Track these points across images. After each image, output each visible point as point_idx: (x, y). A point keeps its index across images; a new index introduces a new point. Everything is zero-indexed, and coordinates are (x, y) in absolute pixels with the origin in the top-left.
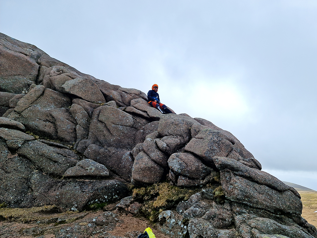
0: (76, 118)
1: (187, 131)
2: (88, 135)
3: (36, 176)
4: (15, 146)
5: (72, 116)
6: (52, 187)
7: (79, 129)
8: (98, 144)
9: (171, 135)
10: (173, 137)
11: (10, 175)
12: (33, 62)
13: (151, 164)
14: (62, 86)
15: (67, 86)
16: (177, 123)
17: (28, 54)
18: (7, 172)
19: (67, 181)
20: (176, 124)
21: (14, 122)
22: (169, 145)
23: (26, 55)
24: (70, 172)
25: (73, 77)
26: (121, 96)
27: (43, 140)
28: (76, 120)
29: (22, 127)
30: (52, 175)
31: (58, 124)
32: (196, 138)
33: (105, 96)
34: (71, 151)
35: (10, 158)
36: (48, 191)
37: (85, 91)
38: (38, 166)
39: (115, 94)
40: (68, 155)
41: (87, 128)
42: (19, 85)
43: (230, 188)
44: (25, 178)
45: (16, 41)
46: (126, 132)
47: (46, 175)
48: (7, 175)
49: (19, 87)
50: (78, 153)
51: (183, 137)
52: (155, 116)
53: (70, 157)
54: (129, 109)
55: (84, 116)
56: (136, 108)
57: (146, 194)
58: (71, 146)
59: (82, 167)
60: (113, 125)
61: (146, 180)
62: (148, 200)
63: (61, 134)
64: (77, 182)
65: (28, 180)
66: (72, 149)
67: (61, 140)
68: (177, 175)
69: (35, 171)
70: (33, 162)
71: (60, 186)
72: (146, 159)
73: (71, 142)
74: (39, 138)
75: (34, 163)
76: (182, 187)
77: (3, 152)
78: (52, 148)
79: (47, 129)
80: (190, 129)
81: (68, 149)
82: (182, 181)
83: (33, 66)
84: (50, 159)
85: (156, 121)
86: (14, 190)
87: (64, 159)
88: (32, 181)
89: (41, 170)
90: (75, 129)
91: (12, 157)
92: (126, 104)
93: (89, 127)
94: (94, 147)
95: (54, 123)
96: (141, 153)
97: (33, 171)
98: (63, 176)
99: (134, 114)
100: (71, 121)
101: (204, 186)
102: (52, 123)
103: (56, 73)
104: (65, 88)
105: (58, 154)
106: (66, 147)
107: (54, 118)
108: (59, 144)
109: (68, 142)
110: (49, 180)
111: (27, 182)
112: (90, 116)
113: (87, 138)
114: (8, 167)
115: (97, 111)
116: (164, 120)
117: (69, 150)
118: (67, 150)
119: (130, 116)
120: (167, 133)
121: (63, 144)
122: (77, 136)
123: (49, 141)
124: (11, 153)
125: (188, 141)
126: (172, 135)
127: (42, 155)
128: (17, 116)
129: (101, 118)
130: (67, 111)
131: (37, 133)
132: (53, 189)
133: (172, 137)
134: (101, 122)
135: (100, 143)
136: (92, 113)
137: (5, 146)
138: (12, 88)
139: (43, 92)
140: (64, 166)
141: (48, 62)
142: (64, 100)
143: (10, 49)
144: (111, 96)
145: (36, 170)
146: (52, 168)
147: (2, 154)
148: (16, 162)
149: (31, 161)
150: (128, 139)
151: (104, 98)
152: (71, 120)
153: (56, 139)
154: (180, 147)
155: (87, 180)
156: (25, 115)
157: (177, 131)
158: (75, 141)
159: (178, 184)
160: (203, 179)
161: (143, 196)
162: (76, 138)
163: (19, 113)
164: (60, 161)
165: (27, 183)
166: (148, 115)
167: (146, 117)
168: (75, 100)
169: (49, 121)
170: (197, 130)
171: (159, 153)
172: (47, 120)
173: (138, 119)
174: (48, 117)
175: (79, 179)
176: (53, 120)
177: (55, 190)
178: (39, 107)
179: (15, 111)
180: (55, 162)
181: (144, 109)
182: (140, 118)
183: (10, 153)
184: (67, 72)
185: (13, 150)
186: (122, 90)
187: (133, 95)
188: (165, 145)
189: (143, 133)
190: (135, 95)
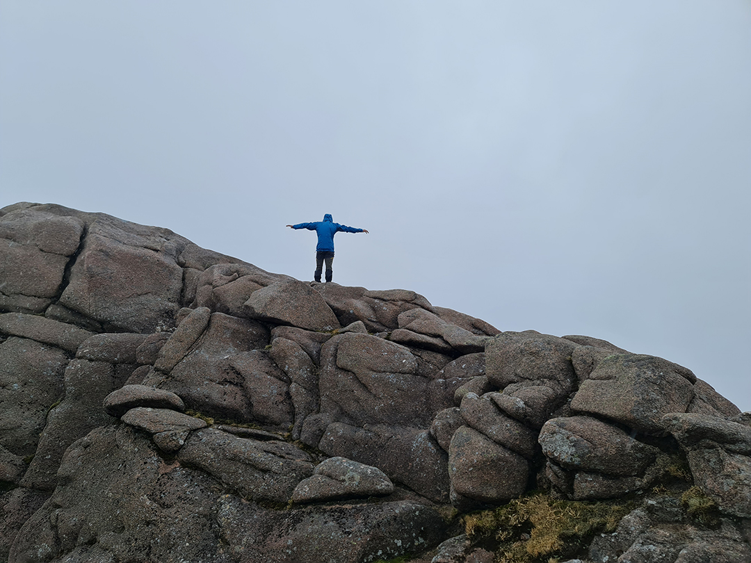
0: (286, 369)
1: (563, 366)
2: (319, 404)
3: (228, 507)
4: (172, 445)
5: (277, 365)
6: (270, 529)
7: (297, 391)
8: (347, 420)
9: (523, 379)
10: (533, 384)
11: (173, 510)
12: (169, 261)
13: (495, 452)
14: (247, 303)
15: (259, 301)
16: (534, 350)
17: (159, 248)
18: (164, 506)
19: (303, 512)
20: (532, 353)
21: (162, 393)
22: (530, 403)
23: (157, 251)
24: (304, 490)
25: (264, 281)
26: (374, 309)
27: (225, 427)
28: (286, 373)
29: (179, 402)
30: (265, 501)
31: (251, 385)
32: (595, 379)
33: (338, 313)
34: (289, 445)
35: (166, 474)
36: (263, 541)
37: (296, 307)
38: (228, 484)
39: (359, 305)
40: (287, 454)
41: (314, 389)
42: (150, 316)
43: (728, 485)
44: (205, 516)
45: (132, 226)
46: (405, 387)
47: (248, 502)
48: (165, 512)
49: (151, 318)
50: (306, 447)
51: (558, 381)
52: (465, 344)
53: (291, 457)
54: (397, 333)
55: (302, 362)
56: (414, 331)
57: (501, 526)
58: (286, 434)
59: (329, 476)
60: (374, 375)
61: (492, 493)
62: (507, 540)
63: (260, 409)
64: (325, 511)
65: (212, 517)
66: (289, 439)
67: (262, 421)
68: (570, 470)
69: (223, 496)
70: (215, 476)
71: (289, 525)
72: (479, 441)
73: (283, 425)
74: (215, 423)
75: (218, 479)
76: (591, 499)
77: (149, 460)
78: (249, 442)
79: (228, 401)
80: (571, 361)
81: (280, 440)
82: (585, 485)
83: (171, 272)
84: (253, 466)
85: (468, 355)
86: (187, 544)
87: (281, 463)
88: (223, 521)
89: (235, 492)
90: (288, 393)
91: (169, 469)
92: (387, 324)
93: (318, 384)
94: (341, 428)
95: (241, 386)
96: (463, 431)
97: (219, 497)
98: (290, 501)
99: (413, 345)
100: (277, 377)
101: (648, 491)
102: (236, 385)
103: (225, 279)
104: (255, 306)
105: (267, 452)
106: (276, 436)
107: (239, 374)
108: (259, 432)
109: (277, 425)
110: (259, 515)
111: (211, 524)
112: (315, 362)
113: (318, 412)
114: (164, 494)
115: (329, 348)
116: (497, 347)
117: (285, 443)
118: (280, 443)
119: (406, 350)
120: (512, 377)
121: (268, 431)
122: (294, 408)
123: (235, 426)
124: (165, 461)
125: (575, 388)
126: (529, 379)
127: (235, 459)
128: (163, 378)
129: (342, 361)
130: (265, 355)
131: (208, 412)
132: (276, 533)
133: (531, 383)
134: (344, 370)
135: (351, 418)
136: (319, 352)
137: (149, 447)
138: (136, 323)
139: (209, 321)
140: (286, 479)
141: (198, 259)
142: (252, 334)
143: (124, 244)
144: (351, 311)
145: (226, 493)
146: (262, 485)
147: (148, 466)
148: (179, 481)
149: (209, 474)
150: (413, 402)
151: (335, 319)
152: (275, 373)
153: (251, 421)
154: (557, 405)
155: (348, 506)
156: (180, 375)
157: (538, 368)
158: (293, 422)
159: (577, 494)
160: (641, 475)
161: (495, 531)
162: (292, 413)
163: (166, 373)
164: (275, 468)
165: (211, 527)
166: (446, 342)
167: (443, 348)
168: (277, 331)
169: (231, 383)
170: (589, 360)
171: (508, 423)
172: (227, 381)
173: (426, 355)
174: (228, 373)
175: (328, 505)
176: (236, 378)
177: (280, 535)
178: (203, 354)
179: (157, 370)
180: (265, 471)
181: (433, 332)
182: (429, 352)
183: (163, 462)
184: (248, 274)
185: (168, 454)
186: (372, 295)
187: (400, 303)
188: (521, 404)
189: (446, 385)
190: (403, 302)
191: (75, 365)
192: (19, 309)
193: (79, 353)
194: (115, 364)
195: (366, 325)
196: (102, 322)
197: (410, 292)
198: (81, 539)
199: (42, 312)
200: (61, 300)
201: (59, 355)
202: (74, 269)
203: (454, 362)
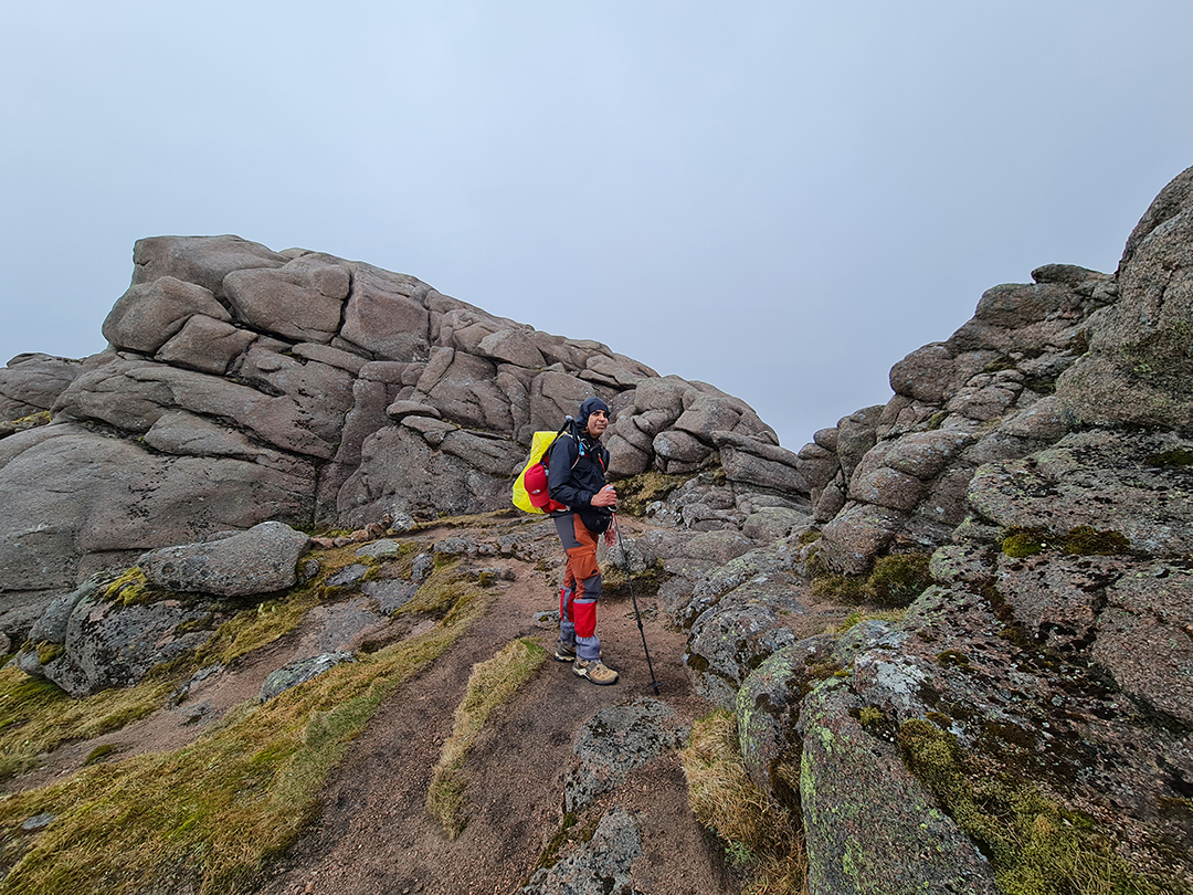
0: (508, 395)
2: (529, 419)
3: (474, 476)
4: (436, 440)
5: (501, 391)
6: (500, 488)
7: (516, 411)
9: (654, 408)
11: (441, 477)
12: (417, 305)
14: (479, 346)
15: (489, 345)
17: (408, 294)
18: (435, 474)
21: (425, 407)
23: (408, 296)
24: (520, 468)
25: (491, 328)
27: (469, 430)
28: (508, 397)
29: (438, 414)
30: (495, 474)
31: (485, 404)
33: (545, 355)
34: (511, 443)
35: (434, 457)
37: (515, 351)
38: (473, 464)
39: (557, 351)
40: (509, 448)
41: (527, 409)
42: (406, 348)
43: (732, 466)
44: (461, 481)
47: (486, 474)
48: (437, 478)
49: (408, 351)
50: (521, 445)
53: (511, 450)
54: (584, 374)
55: (519, 391)
58: (508, 436)
60: (566, 401)
61: (625, 471)
63: (490, 420)
65: (464, 483)
66: (510, 439)
67: (492, 428)
68: (666, 460)
69: (471, 471)
70: (464, 459)
72: (622, 443)
73: (506, 431)
74: (462, 428)
75: (467, 461)
76: (674, 474)
77: (422, 449)
78: (484, 440)
79: (470, 414)
81: (504, 440)
82: (673, 467)
83: (420, 314)
84: (488, 454)
87: (506, 453)
88: (472, 484)
89: (478, 469)
90: (509, 411)
91: (436, 454)
93: (529, 405)
95: (478, 405)
96: (615, 437)
97: (468, 471)
99: (593, 381)
100: (502, 400)
101: (702, 470)
102: (475, 404)
103: (462, 325)
104: (485, 349)
105: (496, 447)
106: (502, 437)
107: (476, 396)
108: (491, 434)
109: (502, 430)
112: (528, 390)
113: (530, 423)
114: (434, 468)
115: (537, 382)
116: (643, 388)
117: (507, 442)
118: (505, 442)
119: (590, 385)
121: (496, 434)
122: (514, 420)
123: (475, 430)
124: (433, 449)
127: (477, 450)
128: (424, 397)
129: (547, 391)
130: (493, 384)
131: (457, 420)
132: (503, 490)
134: (547, 397)
136: (530, 384)
137: (422, 441)
138: (397, 354)
139: (453, 358)
140: (509, 462)
141: (439, 304)
142: (484, 368)
143: (382, 290)
144: (554, 355)
145: (472, 469)
146: (493, 466)
147: (422, 452)
148: (442, 462)
149: (461, 458)
151: (543, 360)
152: (500, 397)
153: (485, 428)
154: (668, 425)
156: (436, 395)
158: (513, 429)
159: (668, 472)
160: (701, 462)
162: (512, 424)
163: (426, 393)
164: (502, 456)
168: (500, 367)
169: (471, 401)
171: (639, 434)
172: (468, 401)
174: (469, 395)
176: (475, 400)
178: (450, 381)
179: (420, 391)
180: (496, 457)
183: (431, 450)
184: (479, 321)
185: (434, 445)
191: (358, 384)
192: (312, 340)
193: (361, 375)
194: (386, 384)
195: (565, 366)
196: (373, 353)
198: (385, 492)
199: (329, 342)
200: (342, 334)
201: (346, 375)
202: (347, 309)
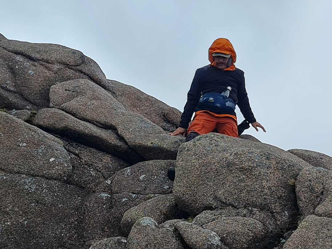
1: (282, 192)
10: (238, 214)
16: (246, 165)
20: (242, 170)
22: (229, 240)
26: (12, 70)
32: (321, 216)
46: (48, 199)
51: (272, 213)
52: (149, 144)
56: (74, 115)
80: (294, 187)
85: (151, 162)
92: (31, 98)
120: (210, 201)
125: (293, 226)
126: (233, 206)
133: (234, 212)
150: (57, 223)
157: (248, 192)
166: (121, 138)
167: (115, 147)
170: (318, 188)
173: (87, 154)
181: (102, 119)
182: (93, 150)
186: (12, 48)
187: (56, 67)
188: (216, 241)
189: (111, 203)
190: (62, 66)
197: (74, 52)
203: (128, 170)
